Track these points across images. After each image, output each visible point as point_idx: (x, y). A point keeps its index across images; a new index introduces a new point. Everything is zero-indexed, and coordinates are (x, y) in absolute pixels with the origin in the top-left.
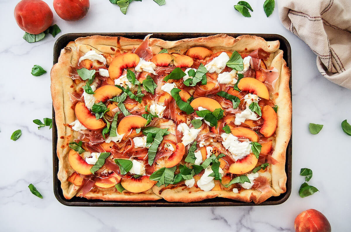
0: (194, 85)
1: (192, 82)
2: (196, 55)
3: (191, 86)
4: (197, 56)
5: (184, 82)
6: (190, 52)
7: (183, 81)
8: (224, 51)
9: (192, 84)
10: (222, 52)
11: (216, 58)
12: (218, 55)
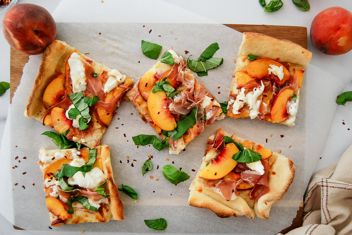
0: (90, 119)
1: (85, 119)
2: (55, 97)
3: (88, 122)
4: (57, 96)
5: (80, 129)
6: (48, 102)
7: (78, 129)
8: (67, 58)
9: (87, 120)
10: (67, 62)
11: (71, 73)
12: (68, 69)
